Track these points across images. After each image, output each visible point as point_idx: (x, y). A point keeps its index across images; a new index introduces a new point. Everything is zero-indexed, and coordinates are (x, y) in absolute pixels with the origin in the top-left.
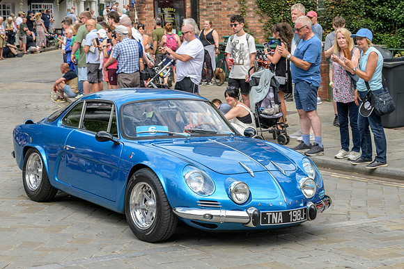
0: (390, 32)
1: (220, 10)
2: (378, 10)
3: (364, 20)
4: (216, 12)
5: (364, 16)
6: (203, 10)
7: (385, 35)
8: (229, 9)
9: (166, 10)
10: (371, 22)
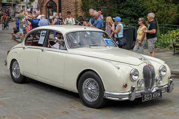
0: (125, 18)
1: (69, 10)
2: (121, 11)
3: (117, 14)
5: (117, 13)
6: (63, 10)
7: (124, 19)
9: (50, 9)
10: (119, 15)
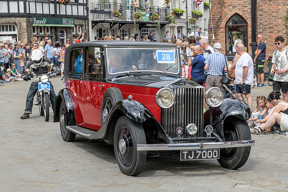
1: (272, 32)
4: (269, 34)
8: (279, 32)
